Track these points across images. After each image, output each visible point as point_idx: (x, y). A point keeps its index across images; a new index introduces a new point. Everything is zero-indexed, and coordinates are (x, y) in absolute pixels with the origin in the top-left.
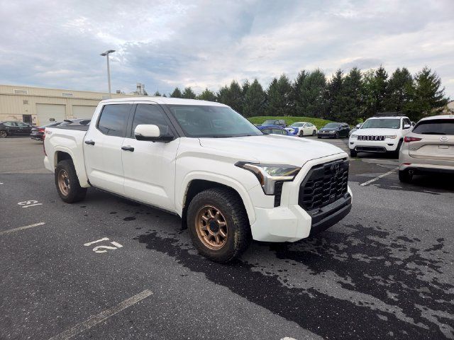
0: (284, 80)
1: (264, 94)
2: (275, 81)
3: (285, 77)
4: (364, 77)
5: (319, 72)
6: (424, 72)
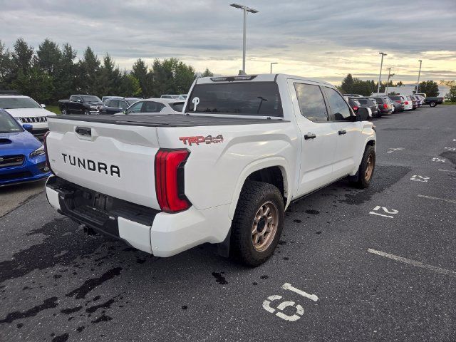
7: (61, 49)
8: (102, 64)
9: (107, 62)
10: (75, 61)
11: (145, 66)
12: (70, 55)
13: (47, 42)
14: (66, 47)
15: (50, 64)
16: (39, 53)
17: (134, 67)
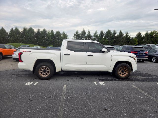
0: (17, 29)
1: (8, 34)
2: (12, 29)
3: (17, 28)
4: (47, 32)
5: (31, 28)
6: (64, 32)
7: (112, 32)
8: (125, 35)
9: (127, 34)
10: (116, 35)
11: (142, 34)
12: (115, 33)
13: (108, 30)
14: (114, 31)
15: (108, 36)
16: (106, 34)
17: (137, 35)
